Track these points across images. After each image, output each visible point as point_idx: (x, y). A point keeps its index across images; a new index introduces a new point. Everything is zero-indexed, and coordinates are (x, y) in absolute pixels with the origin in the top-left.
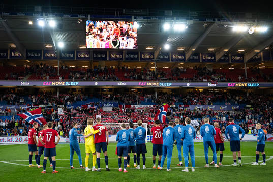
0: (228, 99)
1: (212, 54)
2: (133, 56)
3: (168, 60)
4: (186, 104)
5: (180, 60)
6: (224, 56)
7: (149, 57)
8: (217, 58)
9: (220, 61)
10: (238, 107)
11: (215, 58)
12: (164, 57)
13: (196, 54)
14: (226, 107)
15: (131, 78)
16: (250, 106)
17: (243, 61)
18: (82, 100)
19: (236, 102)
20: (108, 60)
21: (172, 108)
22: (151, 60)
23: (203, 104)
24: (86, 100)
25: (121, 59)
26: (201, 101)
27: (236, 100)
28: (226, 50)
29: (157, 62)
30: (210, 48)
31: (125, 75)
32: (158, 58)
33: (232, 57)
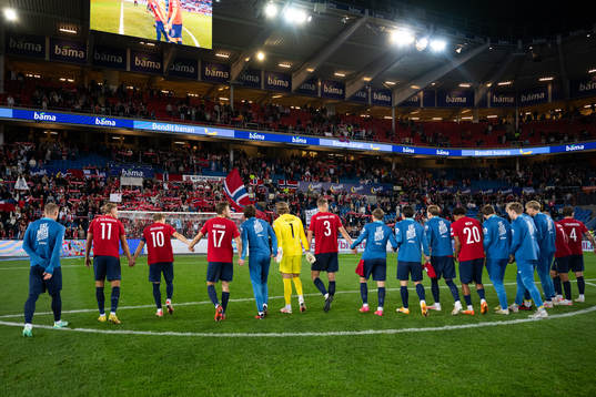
0: (361, 172)
1: (340, 84)
2: (185, 68)
3: (257, 85)
4: (293, 180)
5: (279, 89)
6: (364, 90)
7: (219, 73)
8: (349, 93)
9: (354, 98)
10: (381, 189)
12: (250, 78)
13: (312, 79)
14: (361, 187)
15: (183, 116)
16: (399, 188)
17: (389, 104)
18: (64, 158)
19: (376, 180)
20: (128, 69)
21: (267, 185)
22: (223, 81)
23: (321, 180)
24: (74, 158)
25: (160, 71)
26: (318, 175)
27: (376, 176)
28: (368, 79)
29: (236, 87)
30: (339, 70)
31: (169, 107)
32: (238, 79)
33: (372, 92)
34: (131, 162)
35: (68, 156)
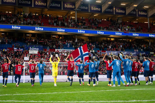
0: (135, 46)
1: (123, 8)
2: (56, 5)
3: (87, 10)
5: (97, 12)
6: (134, 10)
7: (71, 6)
8: (128, 12)
9: (130, 14)
10: (144, 53)
11: (125, 12)
12: (84, 8)
13: (111, 7)
14: (135, 53)
15: (55, 24)
16: (153, 53)
17: (146, 16)
18: (7, 43)
19: (142, 50)
20: (33, 6)
21: (92, 53)
22: (72, 9)
23: (117, 50)
24: (10, 44)
25: (46, 7)
26: (115, 48)
27: (142, 48)
28: (136, 6)
29: (78, 12)
31: (49, 21)
32: (79, 8)
33: (138, 11)
34: (34, 45)
35: (8, 43)
